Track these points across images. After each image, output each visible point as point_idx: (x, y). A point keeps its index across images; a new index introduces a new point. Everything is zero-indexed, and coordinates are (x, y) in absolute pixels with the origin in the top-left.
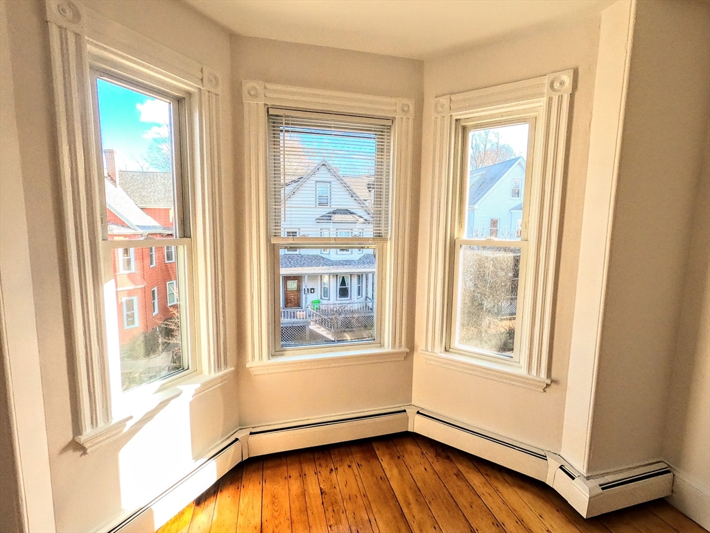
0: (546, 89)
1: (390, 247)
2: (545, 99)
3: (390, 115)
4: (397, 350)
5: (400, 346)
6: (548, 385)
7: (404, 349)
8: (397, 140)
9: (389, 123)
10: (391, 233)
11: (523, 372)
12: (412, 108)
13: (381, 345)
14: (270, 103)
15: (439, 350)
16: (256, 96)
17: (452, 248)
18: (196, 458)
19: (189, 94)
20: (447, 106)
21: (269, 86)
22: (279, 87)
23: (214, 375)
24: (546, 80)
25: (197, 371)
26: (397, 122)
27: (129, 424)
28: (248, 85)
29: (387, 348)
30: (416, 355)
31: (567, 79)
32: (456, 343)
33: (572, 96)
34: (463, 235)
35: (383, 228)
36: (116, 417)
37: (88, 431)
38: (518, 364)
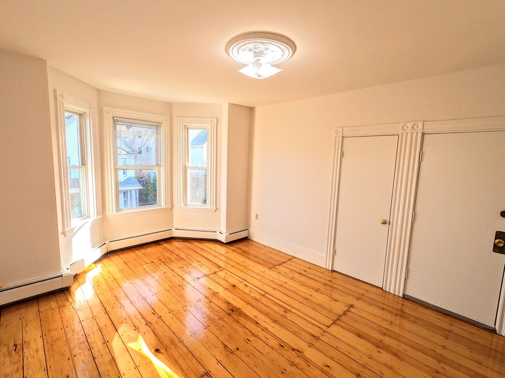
0: (210, 122)
1: (162, 169)
2: (210, 125)
3: (160, 122)
4: (167, 207)
5: (168, 205)
6: (216, 210)
7: (170, 206)
8: (163, 130)
9: (160, 124)
10: (162, 164)
11: (209, 207)
12: (168, 119)
13: (160, 206)
14: (114, 116)
15: (182, 205)
16: (108, 113)
17: (185, 169)
18: (93, 247)
19: (85, 112)
20: (181, 121)
21: (113, 109)
22: (117, 110)
23: (96, 217)
24: (210, 119)
25: (89, 217)
26: (163, 124)
27: (76, 229)
28: (105, 109)
29: (163, 206)
30: (174, 208)
31: (215, 120)
32: (189, 202)
33: (217, 125)
34: (190, 165)
35: (159, 162)
36: (72, 227)
37: (67, 229)
38: (208, 206)
